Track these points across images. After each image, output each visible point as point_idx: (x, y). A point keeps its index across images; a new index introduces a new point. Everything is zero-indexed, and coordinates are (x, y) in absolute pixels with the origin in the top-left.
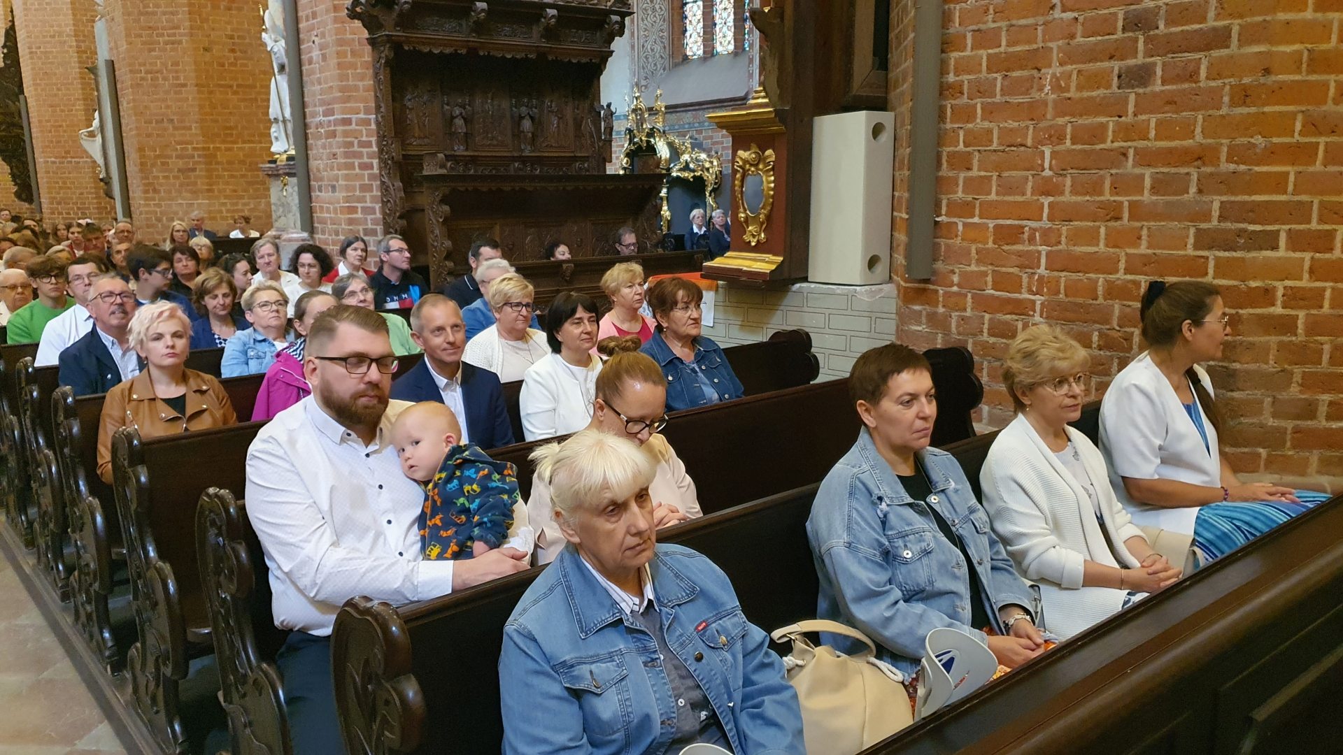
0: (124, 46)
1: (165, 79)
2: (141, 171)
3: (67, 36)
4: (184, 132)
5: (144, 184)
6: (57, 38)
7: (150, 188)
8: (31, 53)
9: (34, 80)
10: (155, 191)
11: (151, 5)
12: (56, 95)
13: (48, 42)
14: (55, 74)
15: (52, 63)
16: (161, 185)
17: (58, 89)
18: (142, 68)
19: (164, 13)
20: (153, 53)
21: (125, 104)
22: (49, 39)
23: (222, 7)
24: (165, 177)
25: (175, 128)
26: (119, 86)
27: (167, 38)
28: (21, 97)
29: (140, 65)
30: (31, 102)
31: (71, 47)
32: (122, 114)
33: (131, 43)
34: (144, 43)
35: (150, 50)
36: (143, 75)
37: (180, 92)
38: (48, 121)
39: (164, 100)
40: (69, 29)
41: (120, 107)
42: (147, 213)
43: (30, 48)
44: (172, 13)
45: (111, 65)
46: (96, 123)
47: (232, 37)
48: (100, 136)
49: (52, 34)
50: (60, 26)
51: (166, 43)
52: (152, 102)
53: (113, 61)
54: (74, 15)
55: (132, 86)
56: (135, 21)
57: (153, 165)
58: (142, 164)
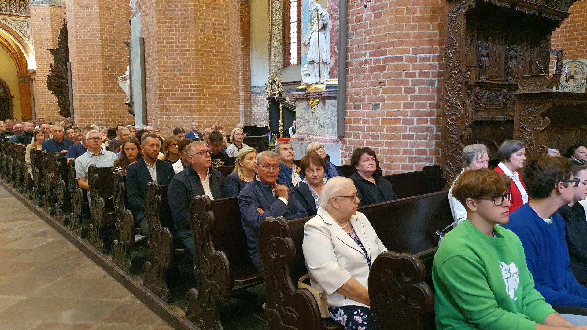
0: (153, 29)
1: (177, 47)
2: (159, 99)
3: (96, 31)
4: (186, 76)
5: (161, 106)
6: (91, 33)
7: (164, 109)
8: (77, 40)
9: (77, 53)
10: (167, 110)
11: (173, 6)
12: (88, 62)
13: (86, 35)
14: (88, 51)
15: (87, 45)
16: (171, 107)
17: (89, 59)
18: (165, 41)
19: (180, 10)
20: (172, 32)
21: (150, 61)
22: (86, 33)
23: (211, 7)
24: (173, 102)
25: (182, 75)
26: (146, 52)
27: (180, 24)
28: (68, 63)
29: (164, 39)
30: (73, 66)
31: (97, 37)
32: (147, 67)
33: (159, 27)
34: (167, 27)
35: (170, 31)
36: (165, 44)
37: (186, 54)
38: (82, 75)
39: (176, 59)
40: (97, 28)
41: (146, 64)
42: (161, 122)
43: (76, 37)
44: (185, 10)
45: (143, 41)
46: (127, 73)
47: (214, 24)
48: (129, 79)
49: (88, 30)
50: (93, 26)
51: (180, 27)
52: (169, 60)
53: (144, 38)
54: (101, 21)
55: (158, 51)
56: (162, 14)
57: (167, 95)
58: (160, 95)
